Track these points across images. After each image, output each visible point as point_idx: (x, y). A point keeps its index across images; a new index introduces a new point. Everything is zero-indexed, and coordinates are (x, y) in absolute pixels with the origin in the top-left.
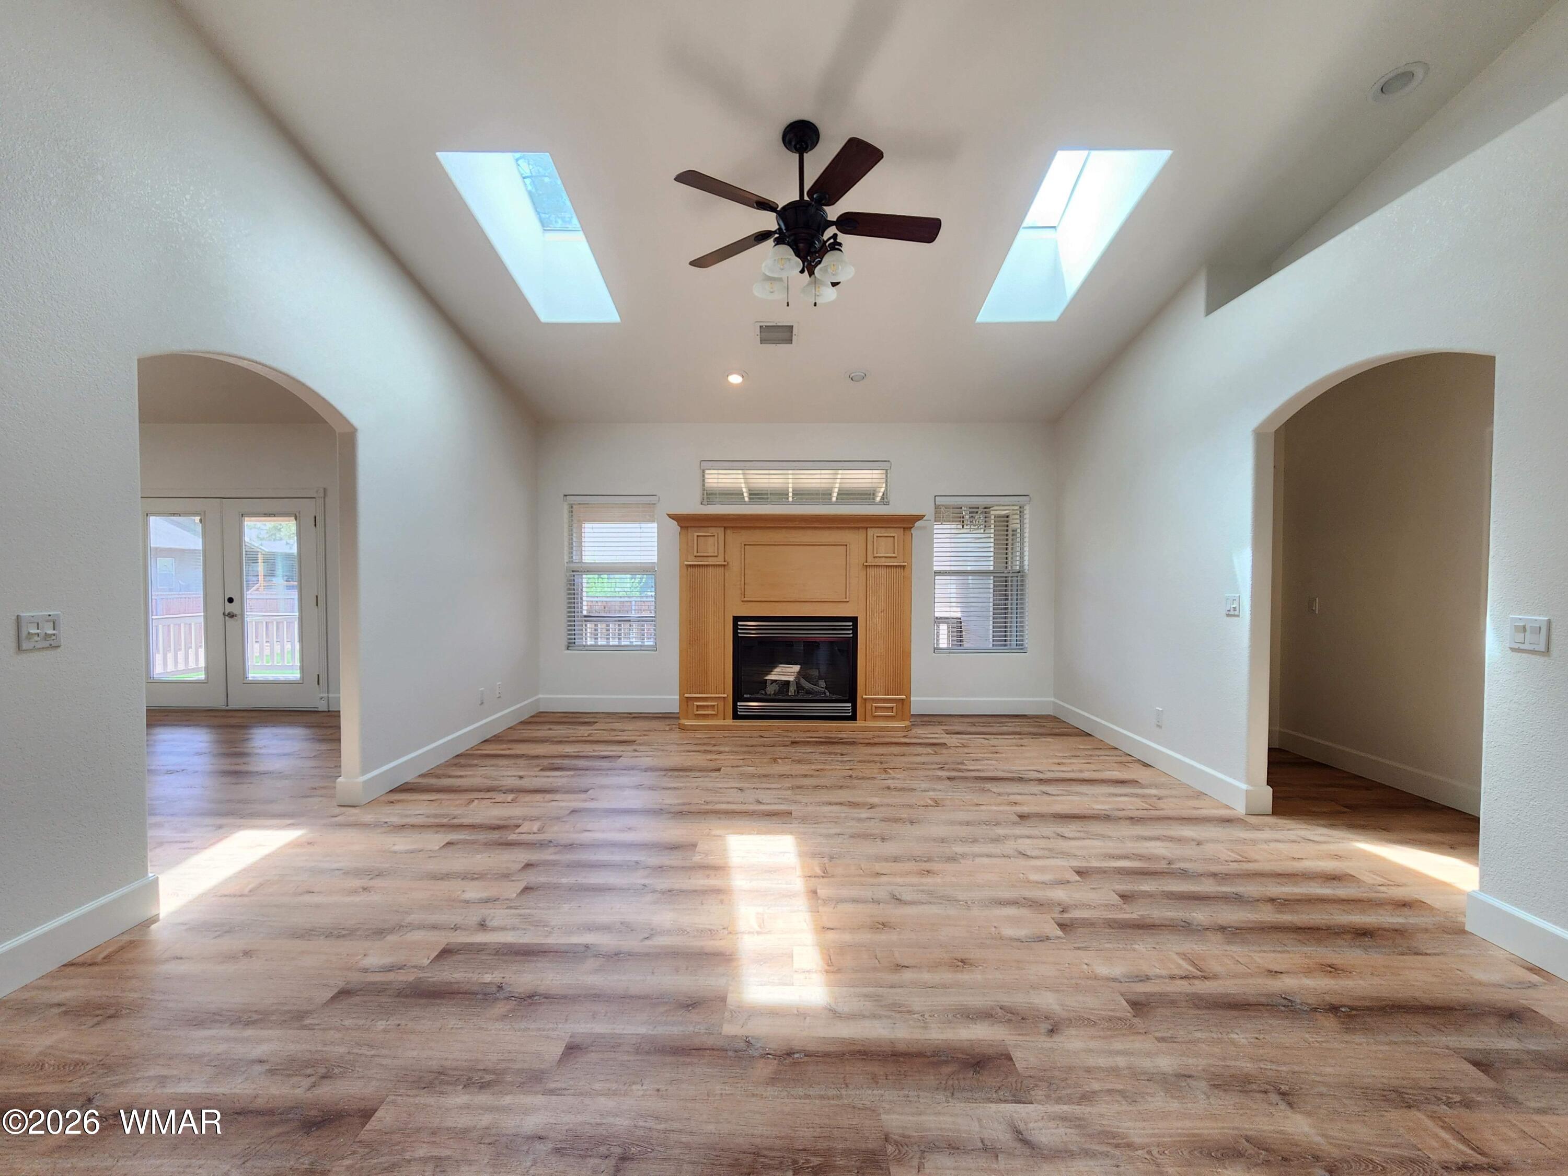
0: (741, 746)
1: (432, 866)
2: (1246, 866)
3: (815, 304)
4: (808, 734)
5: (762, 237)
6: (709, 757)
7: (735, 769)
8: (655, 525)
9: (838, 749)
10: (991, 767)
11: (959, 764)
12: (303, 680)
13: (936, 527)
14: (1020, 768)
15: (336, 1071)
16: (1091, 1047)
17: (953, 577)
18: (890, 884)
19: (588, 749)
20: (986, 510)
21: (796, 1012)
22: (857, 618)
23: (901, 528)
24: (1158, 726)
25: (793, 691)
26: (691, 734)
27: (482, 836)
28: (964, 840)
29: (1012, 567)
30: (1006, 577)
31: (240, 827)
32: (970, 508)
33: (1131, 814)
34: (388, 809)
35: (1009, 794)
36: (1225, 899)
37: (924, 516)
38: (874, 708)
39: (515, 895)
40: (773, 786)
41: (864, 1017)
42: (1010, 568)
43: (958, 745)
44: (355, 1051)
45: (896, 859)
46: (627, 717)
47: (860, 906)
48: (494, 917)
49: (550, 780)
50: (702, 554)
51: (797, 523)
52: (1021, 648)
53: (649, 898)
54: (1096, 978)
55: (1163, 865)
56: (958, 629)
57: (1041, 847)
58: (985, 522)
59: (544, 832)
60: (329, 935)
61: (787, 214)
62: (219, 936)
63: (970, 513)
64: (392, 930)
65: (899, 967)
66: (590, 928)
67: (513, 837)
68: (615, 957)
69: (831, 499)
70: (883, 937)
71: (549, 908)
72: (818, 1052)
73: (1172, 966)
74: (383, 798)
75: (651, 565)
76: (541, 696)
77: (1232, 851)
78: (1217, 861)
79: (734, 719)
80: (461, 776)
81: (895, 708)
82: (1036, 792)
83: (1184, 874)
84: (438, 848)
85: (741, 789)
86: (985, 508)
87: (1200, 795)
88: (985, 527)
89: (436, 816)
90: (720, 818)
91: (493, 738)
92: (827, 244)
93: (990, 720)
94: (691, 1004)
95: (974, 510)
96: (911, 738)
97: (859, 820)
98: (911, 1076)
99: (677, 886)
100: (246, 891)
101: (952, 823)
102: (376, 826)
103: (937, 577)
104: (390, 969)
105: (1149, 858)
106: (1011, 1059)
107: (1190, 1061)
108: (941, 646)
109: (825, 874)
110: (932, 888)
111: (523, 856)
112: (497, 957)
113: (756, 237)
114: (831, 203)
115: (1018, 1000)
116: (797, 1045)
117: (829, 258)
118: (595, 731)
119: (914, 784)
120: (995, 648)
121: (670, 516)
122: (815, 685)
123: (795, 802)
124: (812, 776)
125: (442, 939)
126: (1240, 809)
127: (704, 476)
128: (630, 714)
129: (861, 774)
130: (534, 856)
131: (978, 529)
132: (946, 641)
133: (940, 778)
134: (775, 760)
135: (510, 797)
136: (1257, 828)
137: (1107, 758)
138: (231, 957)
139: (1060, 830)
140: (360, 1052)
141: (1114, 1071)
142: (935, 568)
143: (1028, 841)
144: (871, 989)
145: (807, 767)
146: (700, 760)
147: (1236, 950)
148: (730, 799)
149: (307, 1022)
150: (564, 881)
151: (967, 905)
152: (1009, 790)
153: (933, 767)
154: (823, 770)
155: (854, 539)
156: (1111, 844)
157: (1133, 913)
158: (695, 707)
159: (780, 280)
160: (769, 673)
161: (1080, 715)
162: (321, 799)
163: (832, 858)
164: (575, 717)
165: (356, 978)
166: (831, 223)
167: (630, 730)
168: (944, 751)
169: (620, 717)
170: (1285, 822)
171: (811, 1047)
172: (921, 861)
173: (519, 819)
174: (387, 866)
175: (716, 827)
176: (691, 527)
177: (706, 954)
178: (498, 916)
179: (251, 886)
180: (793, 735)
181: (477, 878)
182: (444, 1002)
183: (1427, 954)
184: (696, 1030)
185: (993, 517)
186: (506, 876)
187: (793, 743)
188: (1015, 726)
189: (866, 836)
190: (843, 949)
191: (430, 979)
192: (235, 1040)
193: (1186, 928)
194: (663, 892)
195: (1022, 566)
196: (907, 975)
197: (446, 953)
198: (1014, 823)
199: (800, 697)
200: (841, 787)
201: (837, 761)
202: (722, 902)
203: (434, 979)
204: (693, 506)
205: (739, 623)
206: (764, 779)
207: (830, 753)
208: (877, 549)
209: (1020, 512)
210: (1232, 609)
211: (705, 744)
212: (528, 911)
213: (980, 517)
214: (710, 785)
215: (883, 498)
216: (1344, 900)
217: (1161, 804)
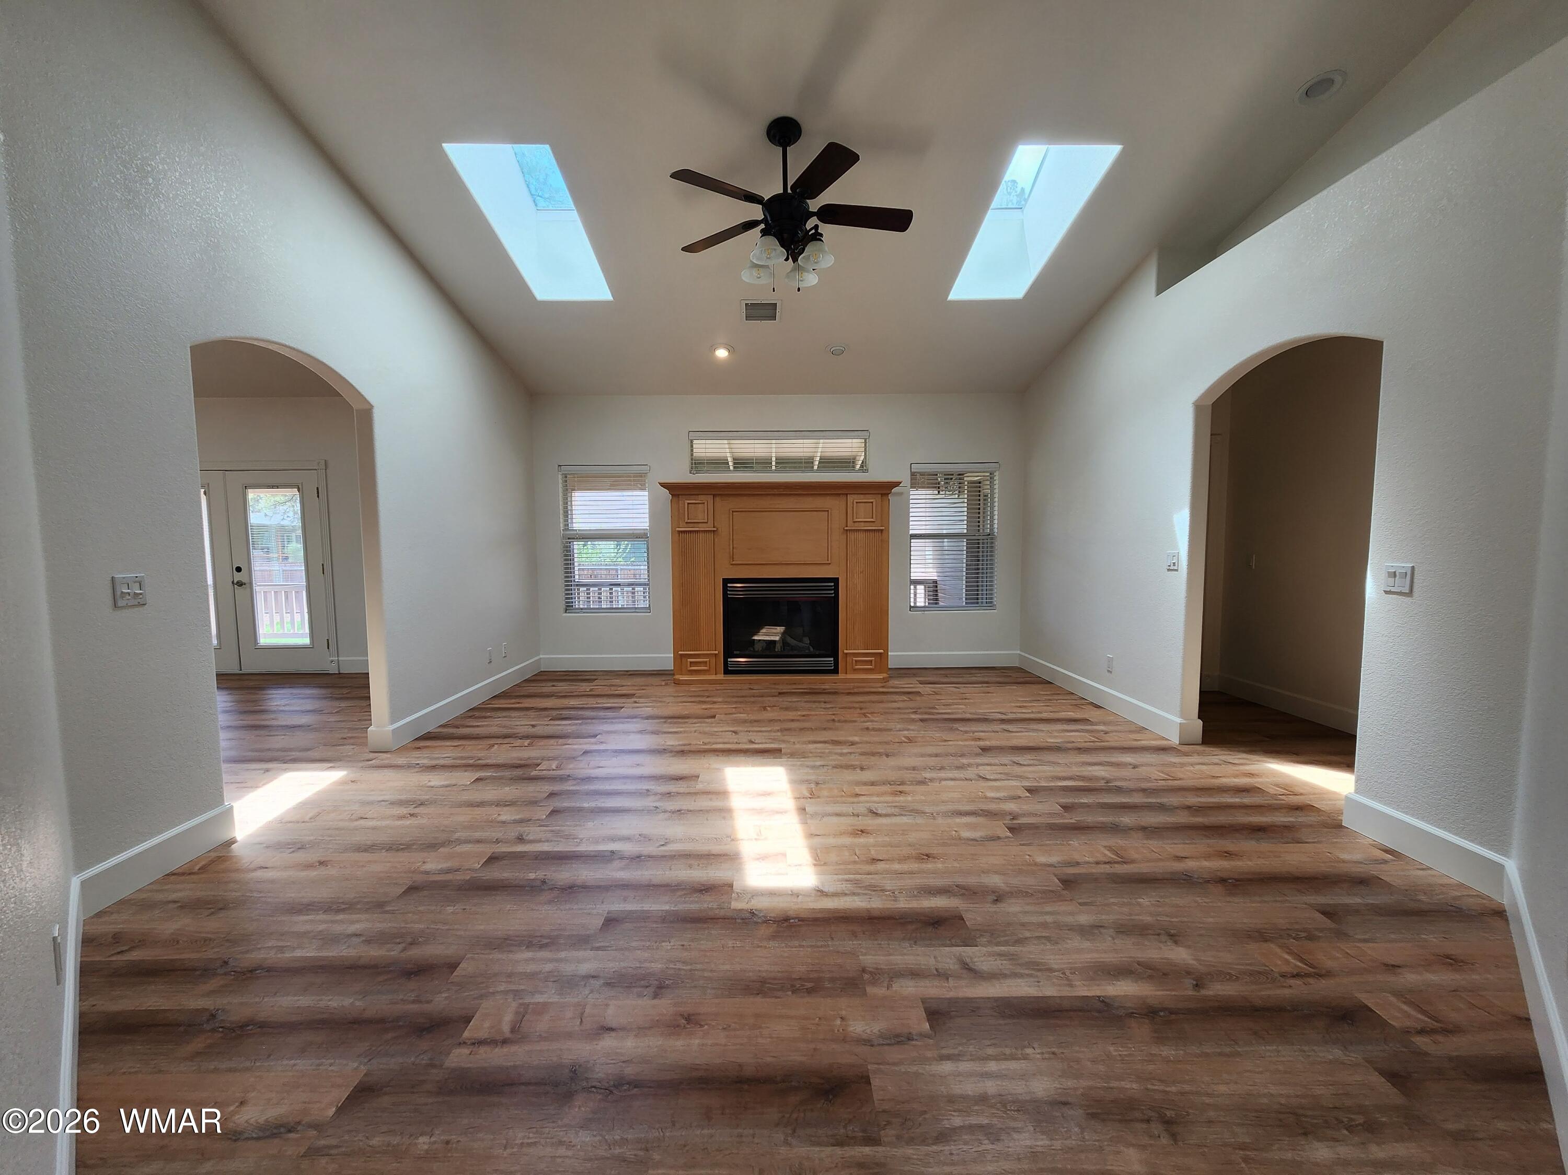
0: (733, 697)
1: (466, 797)
2: (1171, 783)
3: (799, 290)
4: (794, 687)
5: (749, 225)
6: (704, 707)
7: (728, 716)
8: (646, 493)
9: (822, 698)
10: (960, 710)
11: (930, 708)
12: (313, 645)
13: (911, 493)
14: (985, 711)
15: (420, 940)
16: (1026, 910)
17: (927, 540)
18: (867, 802)
19: (592, 702)
20: (960, 476)
21: (790, 893)
22: (838, 578)
23: (878, 494)
24: (1108, 671)
25: (780, 648)
26: (686, 688)
27: (507, 773)
28: (932, 768)
29: (983, 530)
30: (978, 540)
31: (286, 770)
32: (945, 475)
33: (1079, 745)
34: (417, 754)
35: (974, 732)
36: (1150, 807)
37: (901, 483)
38: (854, 662)
39: (545, 817)
40: (763, 729)
41: (846, 894)
42: (981, 531)
43: (931, 693)
44: (432, 926)
45: (873, 784)
46: (625, 675)
47: (842, 818)
48: (529, 833)
49: (560, 727)
50: (692, 521)
51: (782, 490)
52: (990, 604)
53: (662, 816)
54: (1036, 864)
55: (1102, 783)
56: (933, 588)
57: (998, 772)
58: (960, 488)
59: (562, 769)
60: (390, 849)
61: (770, 205)
62: (293, 852)
63: (945, 479)
64: (443, 845)
65: (875, 860)
66: (613, 839)
67: (534, 773)
68: (637, 859)
69: (813, 467)
70: (862, 840)
71: (576, 826)
72: (809, 918)
73: (1099, 855)
74: (409, 745)
75: (642, 532)
76: (541, 656)
77: (1162, 772)
78: (1148, 779)
79: (724, 674)
80: (478, 726)
81: (873, 662)
82: (998, 730)
83: (1119, 790)
84: (469, 783)
85: (735, 732)
86: (959, 475)
87: (1142, 729)
88: (959, 492)
89: (462, 758)
90: (718, 755)
91: (502, 694)
92: (810, 233)
93: (961, 671)
94: (705, 889)
95: (948, 477)
96: (888, 687)
97: (841, 754)
98: (883, 932)
99: (684, 807)
100: (307, 819)
101: (922, 755)
102: (409, 767)
103: (912, 541)
104: (448, 871)
105: (1090, 779)
106: (963, 919)
107: (1104, 917)
108: (918, 604)
109: (813, 796)
110: (903, 804)
111: (547, 788)
112: (537, 861)
113: (745, 225)
114: (813, 196)
115: (972, 880)
116: (791, 913)
117: (810, 248)
118: (598, 687)
119: (891, 725)
120: (967, 605)
121: (663, 485)
122: (800, 642)
123: (784, 741)
124: (798, 720)
125: (489, 850)
126: (1175, 740)
127: (692, 446)
128: (627, 671)
129: (842, 718)
130: (557, 787)
131: (952, 494)
132: (923, 600)
133: (913, 720)
134: (765, 708)
135: (526, 742)
136: (1186, 754)
137: (1064, 701)
138: (309, 866)
139: (1016, 759)
140: (437, 927)
141: (1044, 925)
142: (911, 532)
143: (989, 768)
144: (851, 876)
145: (795, 713)
146: (696, 709)
147: (1154, 844)
148: (726, 740)
149: (388, 908)
150: (586, 805)
151: (933, 816)
152: (974, 729)
153: (907, 711)
154: (808, 715)
155: (834, 504)
156: (1059, 769)
157: (1071, 819)
158: (689, 663)
159: (767, 267)
160: (756, 633)
161: (1043, 664)
162: (352, 747)
163: (817, 784)
164: (575, 675)
165: (419, 878)
166: (813, 214)
167: (627, 686)
168: (918, 698)
169: (617, 675)
170: (1212, 749)
171: (803, 915)
172: (894, 784)
173: (538, 759)
174: (428, 797)
175: (713, 762)
176: (681, 495)
177: (714, 855)
178: (533, 832)
179: (310, 815)
180: (780, 687)
181: (508, 805)
182: (499, 893)
183: (1307, 843)
184: (710, 906)
185: (966, 483)
186: (534, 803)
187: (780, 693)
188: (983, 677)
189: (847, 767)
190: (827, 849)
191: (484, 878)
192: (332, 922)
193: (1115, 829)
194: (673, 812)
195: (992, 529)
196: (881, 866)
197: (493, 859)
198: (977, 755)
199: (786, 653)
200: (825, 729)
201: (821, 708)
202: (724, 818)
203: (487, 878)
204: (683, 476)
205: (729, 585)
206: (756, 724)
207: (814, 702)
208: (856, 513)
209: (991, 478)
210: (1172, 564)
211: (699, 696)
212: (558, 828)
213: (954, 484)
214: (707, 729)
215: (862, 466)
216: (1248, 806)
217: (1107, 737)
